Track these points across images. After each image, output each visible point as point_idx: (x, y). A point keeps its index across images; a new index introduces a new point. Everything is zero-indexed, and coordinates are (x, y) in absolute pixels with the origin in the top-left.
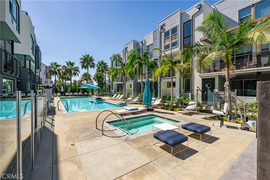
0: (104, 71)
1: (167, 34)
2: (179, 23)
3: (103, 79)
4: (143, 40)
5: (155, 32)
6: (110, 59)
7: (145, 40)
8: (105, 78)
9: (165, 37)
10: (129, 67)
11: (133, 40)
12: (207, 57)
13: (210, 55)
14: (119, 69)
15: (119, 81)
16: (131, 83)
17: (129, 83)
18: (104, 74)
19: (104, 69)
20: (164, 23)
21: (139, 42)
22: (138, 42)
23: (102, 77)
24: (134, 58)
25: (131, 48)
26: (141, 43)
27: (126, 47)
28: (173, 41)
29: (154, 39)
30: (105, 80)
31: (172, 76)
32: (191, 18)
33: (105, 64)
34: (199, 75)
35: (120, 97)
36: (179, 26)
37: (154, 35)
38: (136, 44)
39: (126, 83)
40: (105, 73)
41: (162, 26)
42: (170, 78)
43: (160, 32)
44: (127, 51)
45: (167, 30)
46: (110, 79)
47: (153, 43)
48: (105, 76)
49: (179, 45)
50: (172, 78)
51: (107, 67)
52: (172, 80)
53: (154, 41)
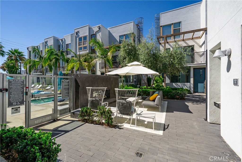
0: (19, 61)
1: (80, 39)
2: (88, 34)
3: (18, 69)
4: (63, 39)
5: (72, 35)
6: (28, 49)
7: (64, 38)
8: (20, 69)
9: (79, 41)
10: (46, 61)
11: (54, 36)
12: (93, 61)
13: (95, 60)
14: (37, 61)
15: (38, 72)
16: (52, 74)
17: (49, 74)
18: (18, 63)
19: (18, 58)
20: (78, 30)
21: (60, 40)
22: (58, 39)
23: (16, 67)
24: (51, 54)
25: (51, 43)
26: (61, 40)
27: (46, 40)
28: (84, 45)
29: (72, 40)
30: (21, 71)
31: (80, 70)
32: (95, 33)
33: (19, 53)
34: (99, 70)
35: (38, 86)
36: (88, 36)
37: (71, 37)
38: (56, 40)
39: (46, 74)
40: (20, 63)
41: (77, 32)
42: (79, 72)
43: (76, 37)
44: (47, 45)
45: (80, 36)
46: (27, 69)
47: (70, 43)
48: (21, 66)
49: (88, 49)
50: (80, 72)
51: (23, 56)
52: (80, 73)
53: (71, 42)
